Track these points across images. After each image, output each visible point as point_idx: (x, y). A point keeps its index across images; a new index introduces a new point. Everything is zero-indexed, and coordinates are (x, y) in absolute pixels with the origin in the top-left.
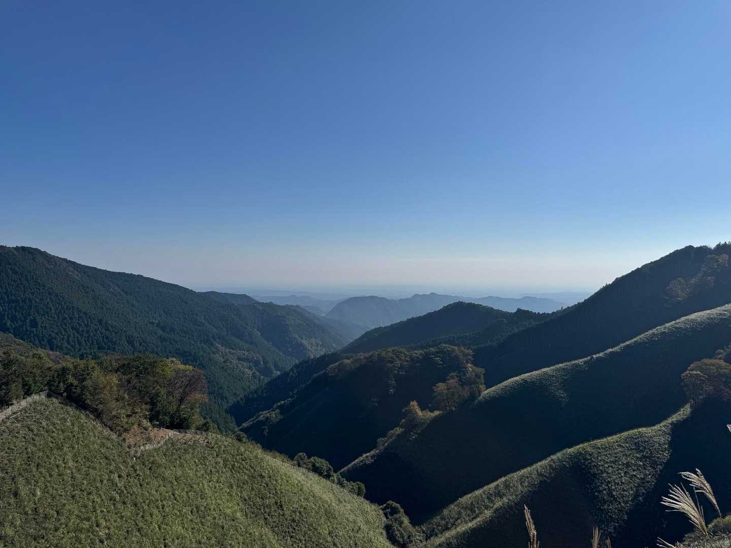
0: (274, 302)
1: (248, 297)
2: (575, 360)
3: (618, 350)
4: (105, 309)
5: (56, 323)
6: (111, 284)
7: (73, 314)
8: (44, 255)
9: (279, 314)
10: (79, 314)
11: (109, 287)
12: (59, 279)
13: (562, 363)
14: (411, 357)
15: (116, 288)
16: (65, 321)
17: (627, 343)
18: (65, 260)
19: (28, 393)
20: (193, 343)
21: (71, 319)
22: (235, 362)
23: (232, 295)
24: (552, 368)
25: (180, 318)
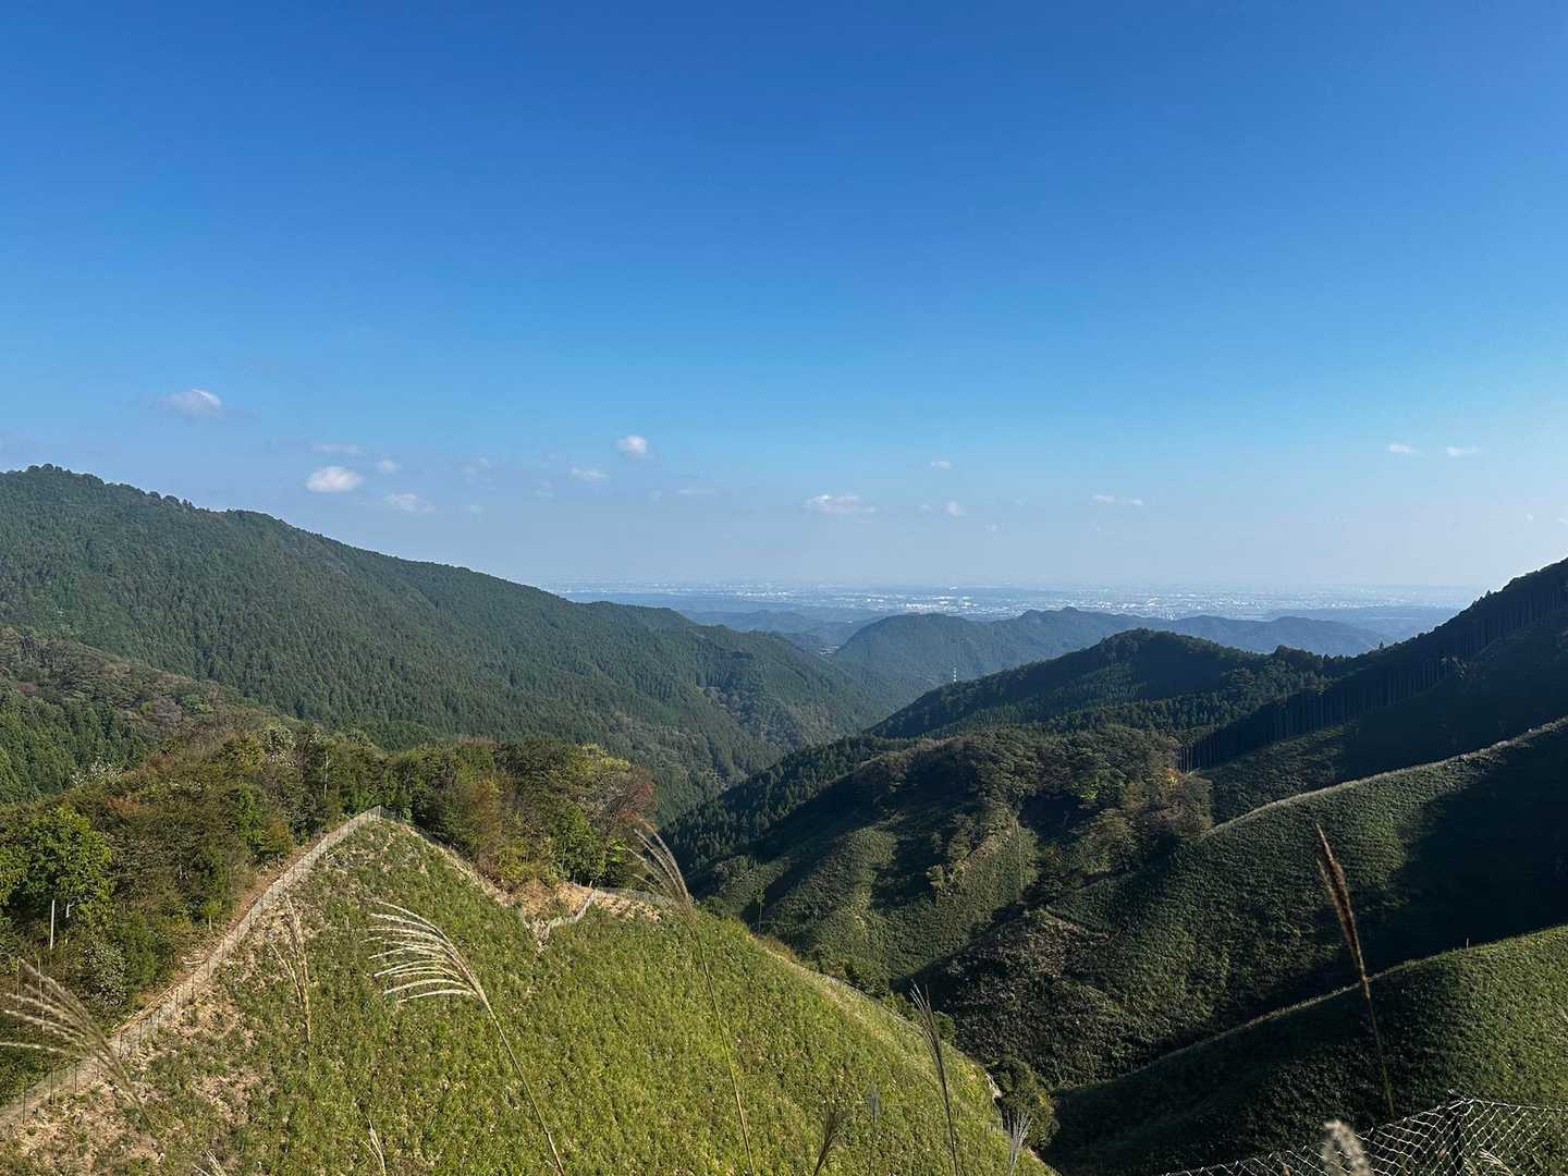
0: (732, 626)
1: (675, 614)
2: (1421, 764)
3: (1525, 745)
4: (398, 636)
5: (309, 664)
6: (408, 586)
7: (340, 647)
8: (280, 526)
9: (741, 651)
10: (350, 648)
11: (404, 593)
12: (310, 575)
13: (1389, 771)
14: (1038, 751)
15: (418, 595)
16: (325, 661)
17: (1545, 728)
18: (319, 538)
19: (350, 810)
20: (572, 708)
21: (335, 655)
22: (654, 747)
23: (642, 609)
24: (1367, 780)
25: (544, 657)
